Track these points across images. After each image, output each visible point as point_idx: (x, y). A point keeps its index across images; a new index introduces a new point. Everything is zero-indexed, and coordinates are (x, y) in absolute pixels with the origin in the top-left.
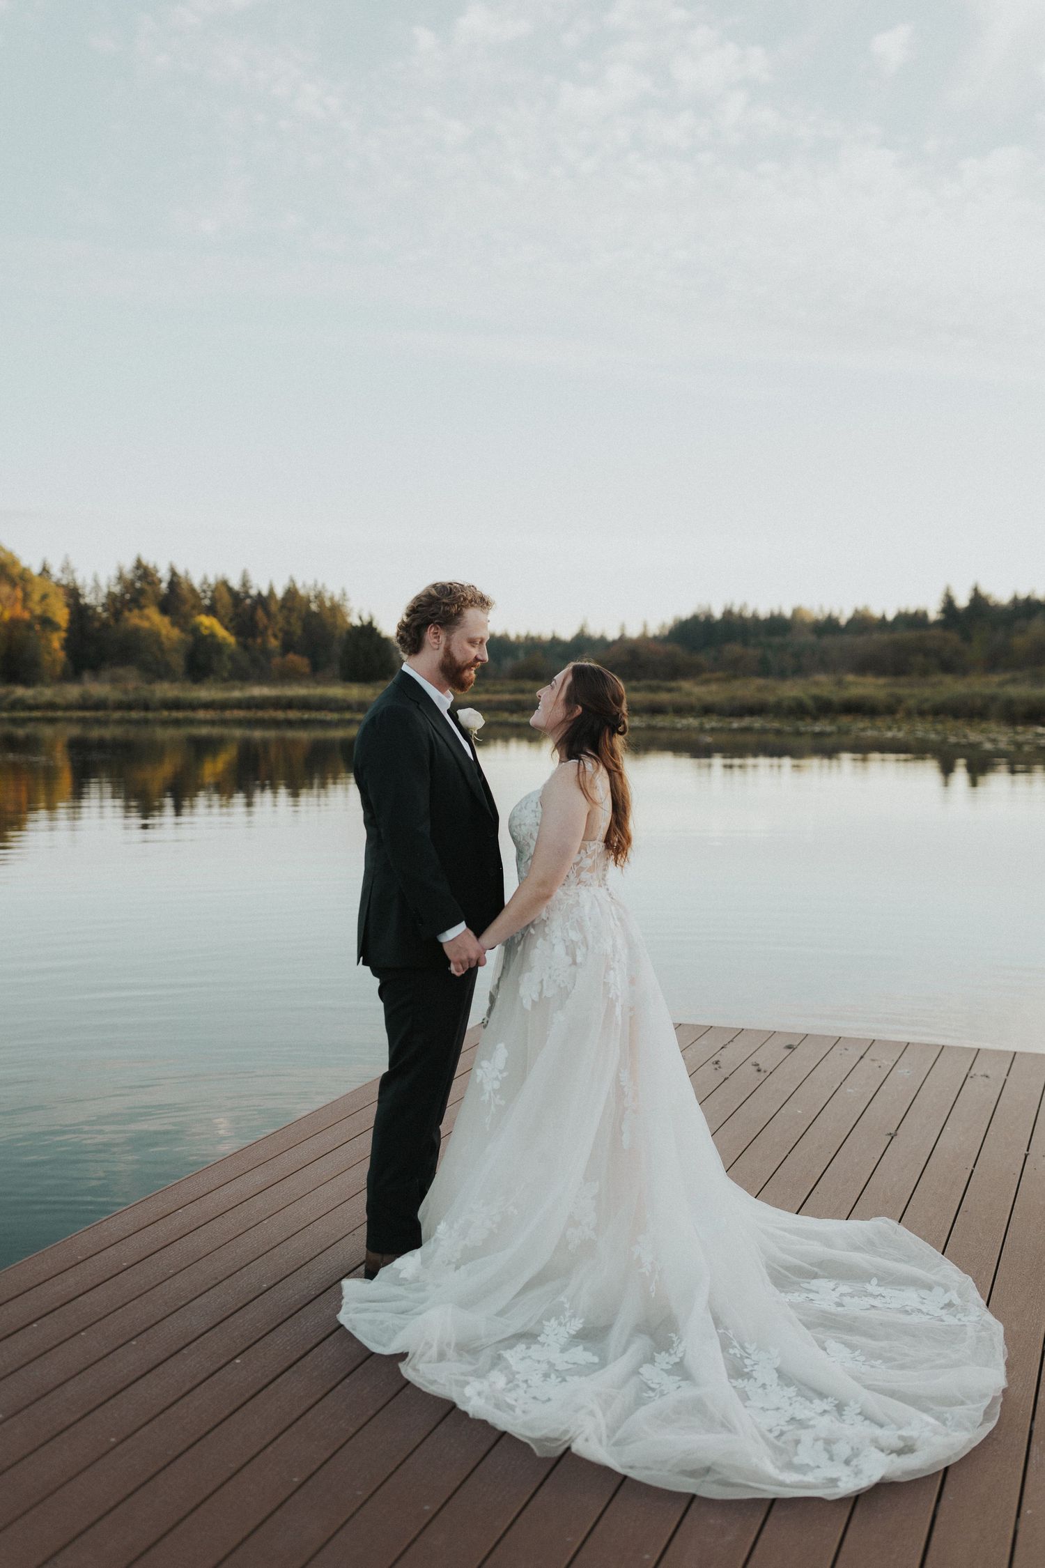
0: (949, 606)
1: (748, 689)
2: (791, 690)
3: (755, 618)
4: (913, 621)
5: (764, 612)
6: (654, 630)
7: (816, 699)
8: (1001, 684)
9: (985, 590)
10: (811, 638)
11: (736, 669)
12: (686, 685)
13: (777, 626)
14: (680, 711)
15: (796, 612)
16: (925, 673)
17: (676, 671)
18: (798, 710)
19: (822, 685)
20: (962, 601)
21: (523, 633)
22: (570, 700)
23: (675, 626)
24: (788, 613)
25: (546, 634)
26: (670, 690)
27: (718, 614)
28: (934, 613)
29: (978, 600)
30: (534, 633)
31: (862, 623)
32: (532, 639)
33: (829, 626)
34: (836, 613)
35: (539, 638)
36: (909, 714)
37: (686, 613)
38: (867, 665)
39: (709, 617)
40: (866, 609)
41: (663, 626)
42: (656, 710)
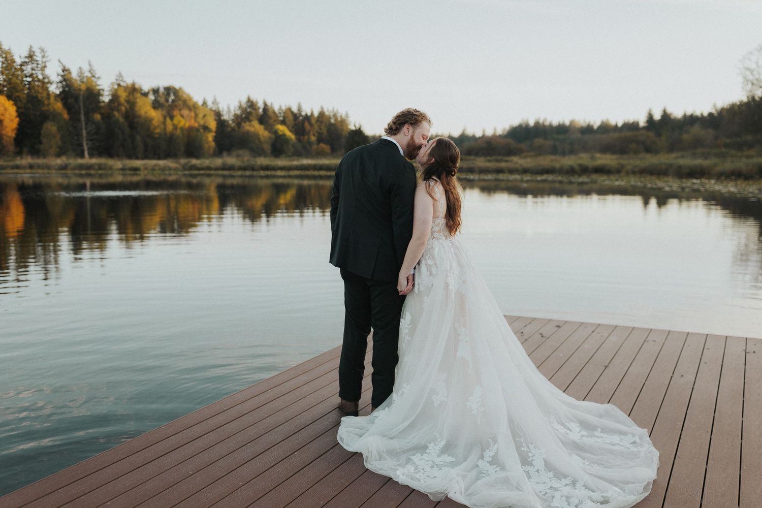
0: (650, 119)
1: (546, 161)
2: (568, 161)
3: (551, 125)
4: (632, 127)
5: (555, 123)
6: (499, 132)
7: (580, 165)
8: (676, 158)
9: (669, 111)
10: (579, 135)
11: (540, 151)
12: (515, 159)
13: (562, 130)
14: (511, 171)
15: (571, 123)
16: (636, 153)
17: (510, 152)
18: (571, 171)
19: (584, 159)
20: (657, 116)
23: (510, 130)
24: (567, 123)
26: (506, 161)
27: (532, 123)
28: (642, 123)
29: (665, 116)
31: (605, 128)
33: (588, 130)
34: (592, 123)
36: (627, 173)
37: (516, 123)
38: (606, 149)
39: (527, 125)
41: (504, 130)
42: (499, 171)
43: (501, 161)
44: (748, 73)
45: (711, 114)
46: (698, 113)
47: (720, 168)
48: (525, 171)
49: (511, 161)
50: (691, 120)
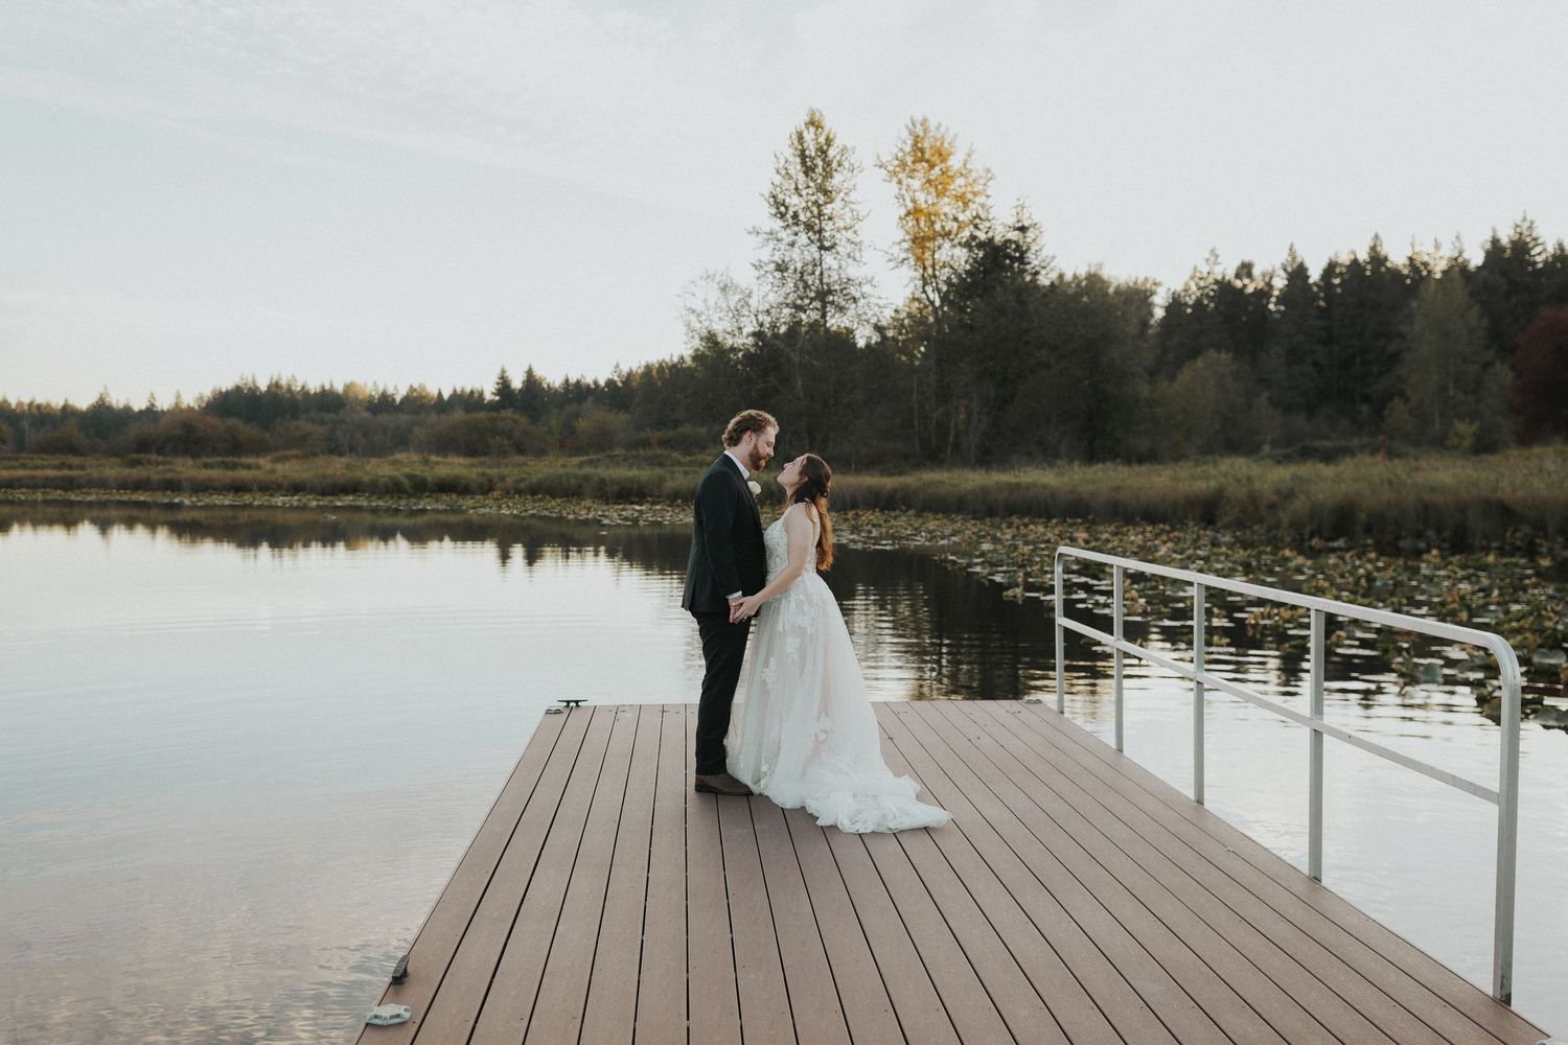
0: (504, 386)
1: (337, 467)
2: (381, 469)
3: (305, 393)
4: (468, 402)
5: (314, 387)
6: (190, 400)
7: (410, 477)
8: (581, 465)
9: (538, 373)
10: (367, 415)
11: (304, 446)
12: (264, 462)
13: (328, 403)
14: (267, 488)
15: (348, 387)
16: (505, 453)
17: (237, 447)
18: (394, 489)
19: (406, 464)
20: (517, 383)
21: (26, 401)
22: (801, 473)
23: (214, 398)
24: (339, 388)
25: (57, 402)
26: (249, 467)
27: (263, 386)
28: (489, 395)
29: (531, 382)
30: (40, 400)
31: (416, 403)
32: (39, 407)
33: (384, 404)
34: (390, 391)
35: (48, 405)
36: (507, 493)
38: (445, 444)
39: (254, 391)
40: (422, 387)
41: (201, 398)
42: (238, 488)
43: (234, 466)
44: (693, 318)
45: (610, 383)
46: (589, 380)
47: (670, 485)
48: (296, 488)
49: (258, 467)
50: (577, 393)
